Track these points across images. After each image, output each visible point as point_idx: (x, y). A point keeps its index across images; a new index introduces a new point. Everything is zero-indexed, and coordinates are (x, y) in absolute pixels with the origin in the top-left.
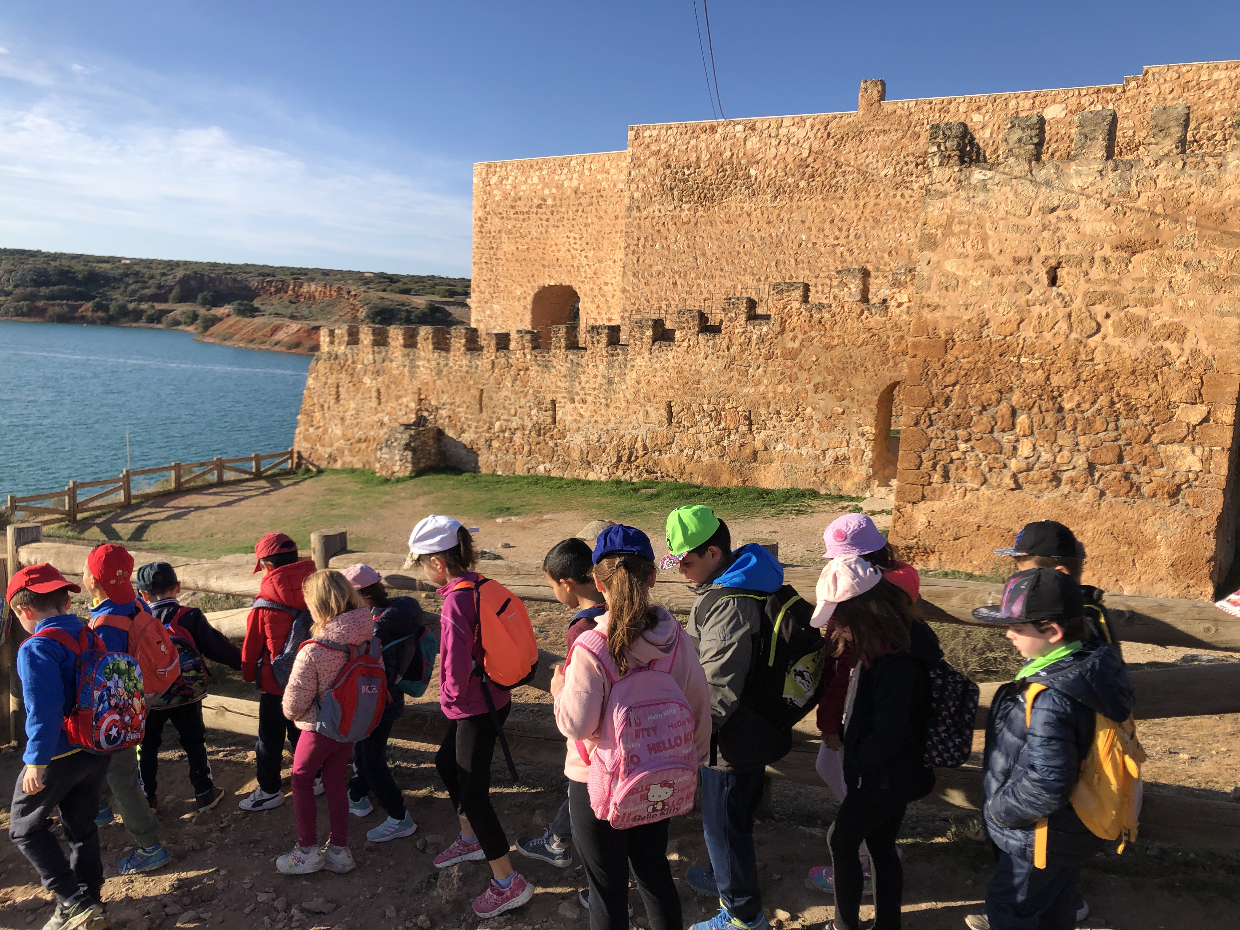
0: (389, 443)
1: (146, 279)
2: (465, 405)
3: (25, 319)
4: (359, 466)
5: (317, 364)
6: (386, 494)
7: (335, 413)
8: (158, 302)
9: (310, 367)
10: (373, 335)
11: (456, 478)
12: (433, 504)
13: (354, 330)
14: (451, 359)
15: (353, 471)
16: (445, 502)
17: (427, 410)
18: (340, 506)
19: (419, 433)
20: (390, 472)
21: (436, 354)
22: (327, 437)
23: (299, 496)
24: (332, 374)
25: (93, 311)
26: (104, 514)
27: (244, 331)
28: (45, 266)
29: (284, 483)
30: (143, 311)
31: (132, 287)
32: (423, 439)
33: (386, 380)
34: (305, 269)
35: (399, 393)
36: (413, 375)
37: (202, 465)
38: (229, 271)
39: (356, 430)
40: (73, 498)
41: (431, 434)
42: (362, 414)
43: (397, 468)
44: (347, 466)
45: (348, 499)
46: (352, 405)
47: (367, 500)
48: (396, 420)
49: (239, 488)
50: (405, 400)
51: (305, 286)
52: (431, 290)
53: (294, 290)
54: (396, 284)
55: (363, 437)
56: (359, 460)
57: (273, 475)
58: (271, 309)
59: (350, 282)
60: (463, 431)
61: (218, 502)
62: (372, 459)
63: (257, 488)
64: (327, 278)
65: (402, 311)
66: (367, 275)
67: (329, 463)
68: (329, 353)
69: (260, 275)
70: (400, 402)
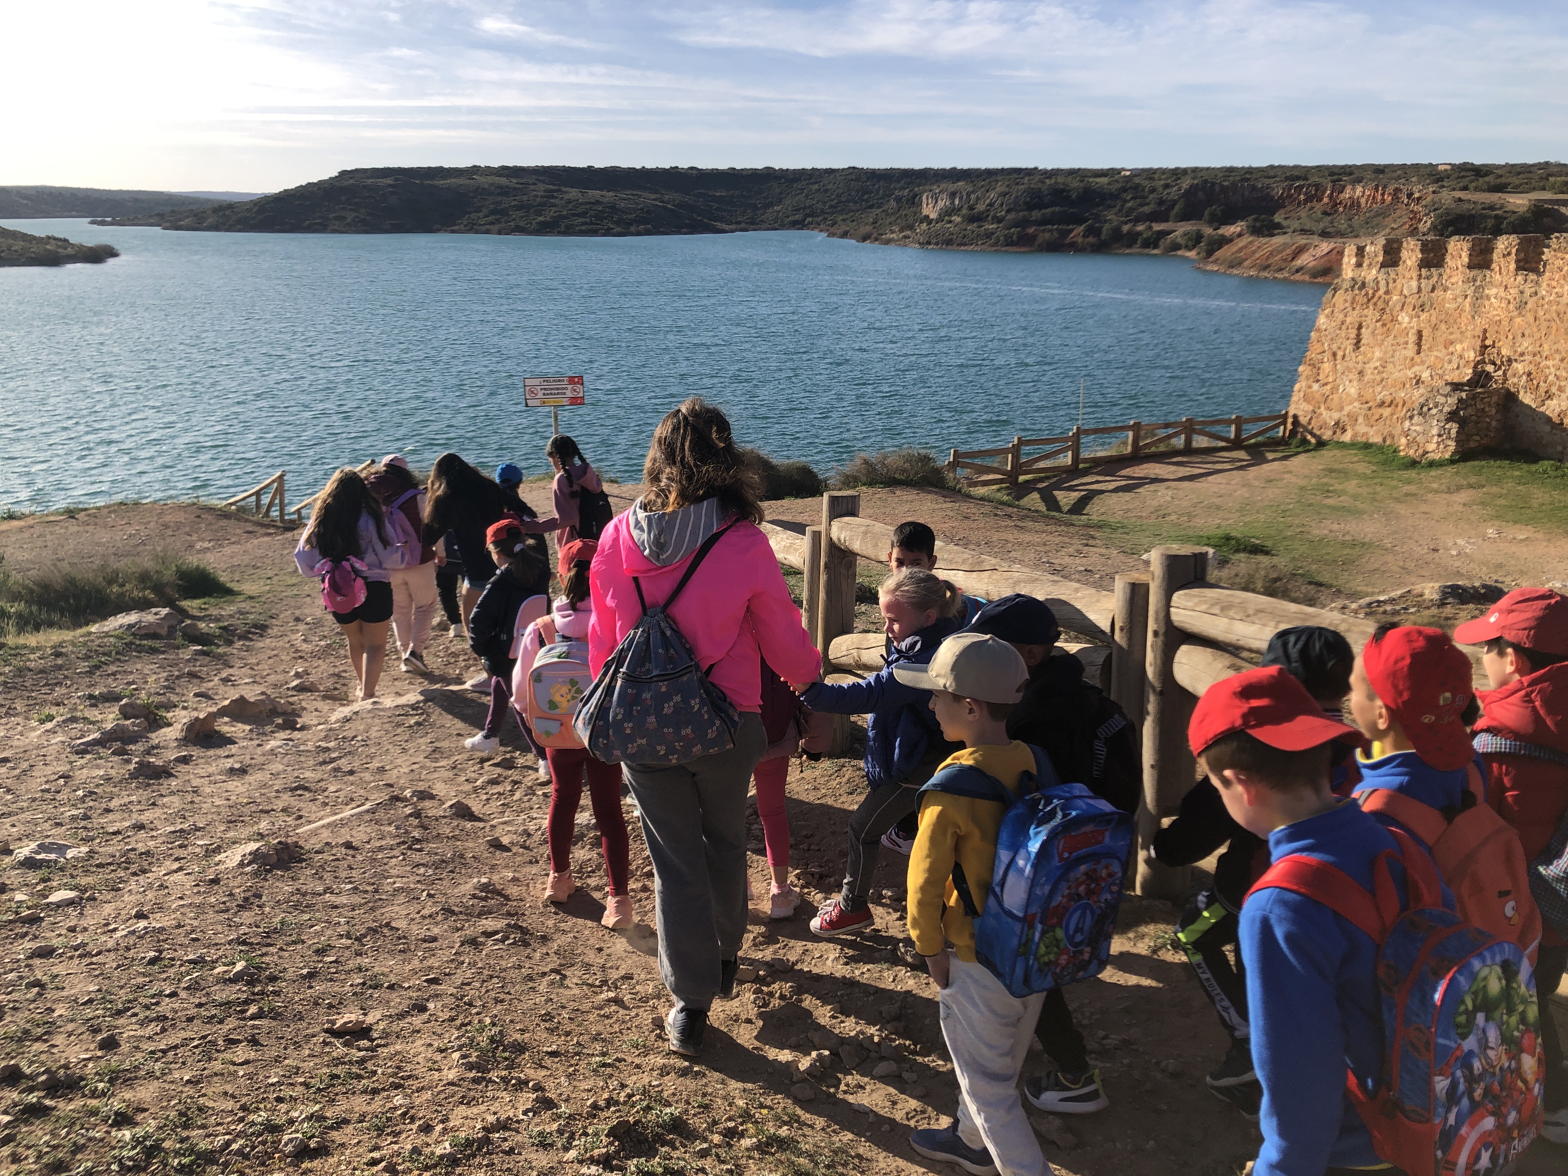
0: (1425, 409)
1: (1146, 194)
2: (1558, 357)
3: (1014, 249)
4: (1376, 439)
5: (1333, 296)
6: (1409, 483)
7: (1351, 365)
8: (1157, 221)
9: (1324, 299)
10: (1422, 251)
11: (1525, 467)
12: (1482, 503)
13: (1395, 246)
14: (1544, 285)
15: (1367, 446)
16: (1502, 502)
17: (1494, 363)
18: (1339, 494)
19: (1474, 397)
20: (1421, 451)
21: (1520, 278)
22: (1335, 396)
23: (1286, 476)
24: (1354, 309)
25: (1084, 236)
26: (1048, 478)
27: (1257, 255)
28: (1040, 185)
29: (1270, 456)
30: (1140, 234)
31: (1130, 204)
32: (1480, 406)
33: (1433, 318)
34: (1350, 167)
35: (1452, 337)
36: (1476, 310)
37: (1167, 426)
38: (1248, 176)
39: (1379, 389)
40: (1016, 457)
41: (1495, 399)
42: (1390, 366)
43: (1431, 447)
44: (1359, 439)
45: (1352, 485)
46: (1378, 354)
47: (1379, 489)
48: (1441, 377)
49: (1210, 459)
50: (1459, 347)
51: (1348, 190)
52: (1541, 184)
53: (1331, 196)
54: (1486, 179)
55: (1388, 399)
56: (1378, 431)
57: (1257, 445)
58: (1296, 225)
59: (1414, 179)
60: (1549, 396)
61: (1180, 475)
62: (1397, 432)
63: (1233, 460)
64: (1381, 176)
65: (1490, 217)
66: (1440, 168)
67: (1335, 433)
68: (1353, 279)
69: (1287, 178)
70: (1451, 349)
